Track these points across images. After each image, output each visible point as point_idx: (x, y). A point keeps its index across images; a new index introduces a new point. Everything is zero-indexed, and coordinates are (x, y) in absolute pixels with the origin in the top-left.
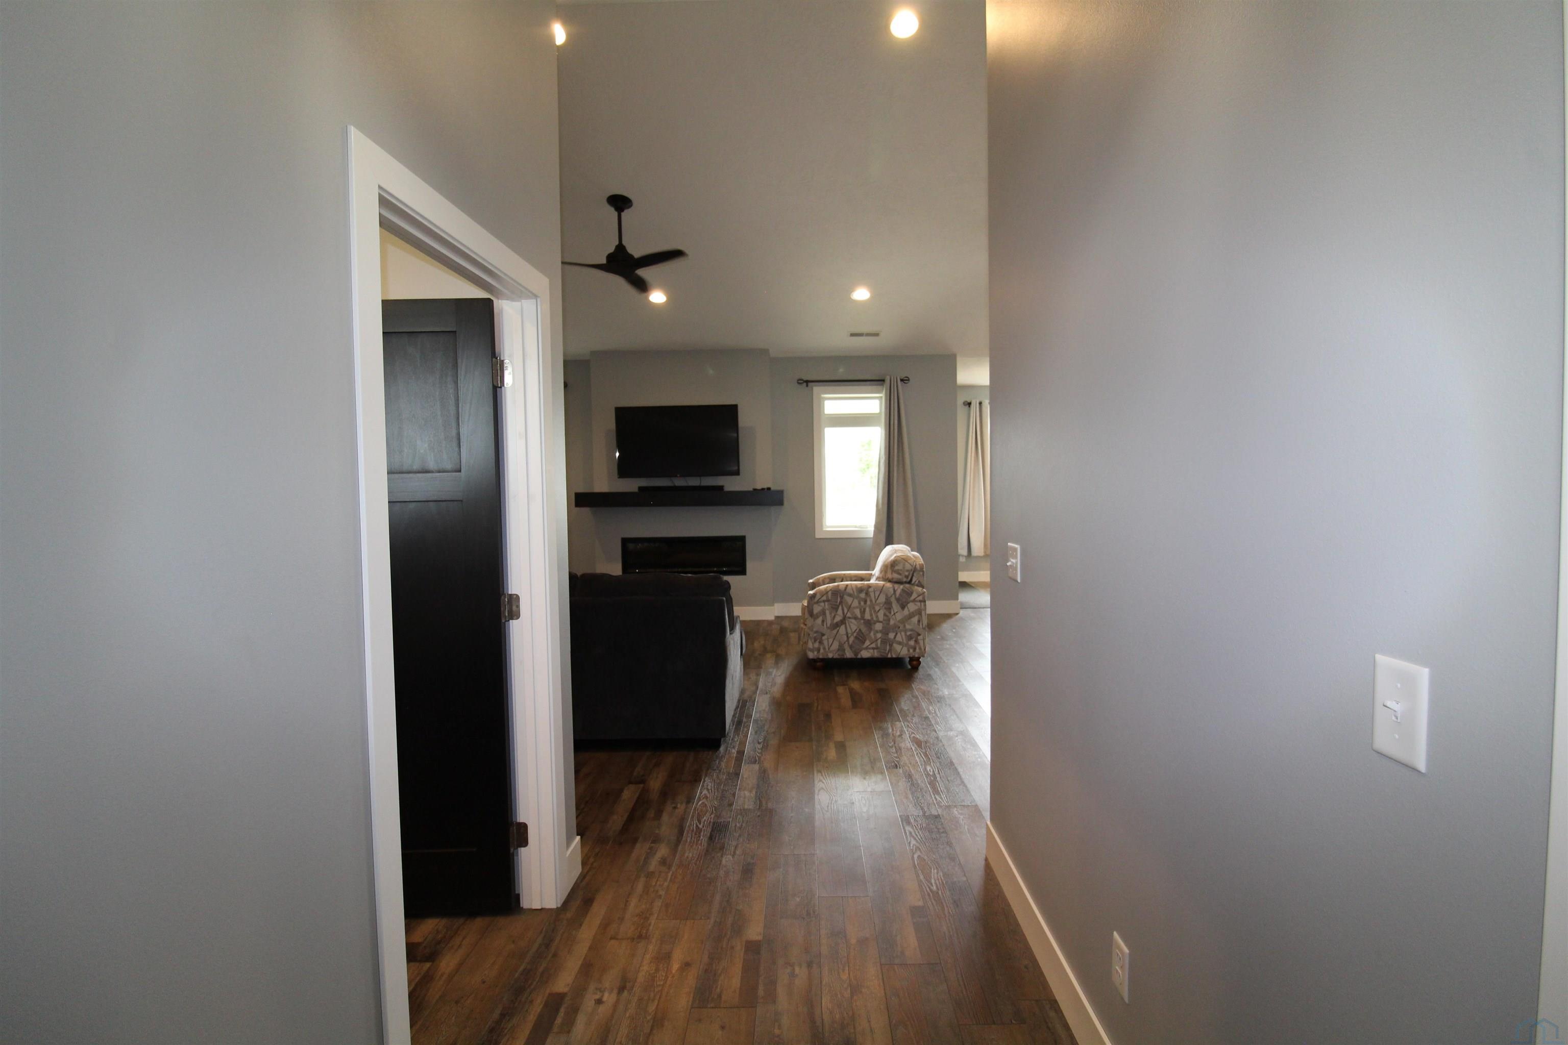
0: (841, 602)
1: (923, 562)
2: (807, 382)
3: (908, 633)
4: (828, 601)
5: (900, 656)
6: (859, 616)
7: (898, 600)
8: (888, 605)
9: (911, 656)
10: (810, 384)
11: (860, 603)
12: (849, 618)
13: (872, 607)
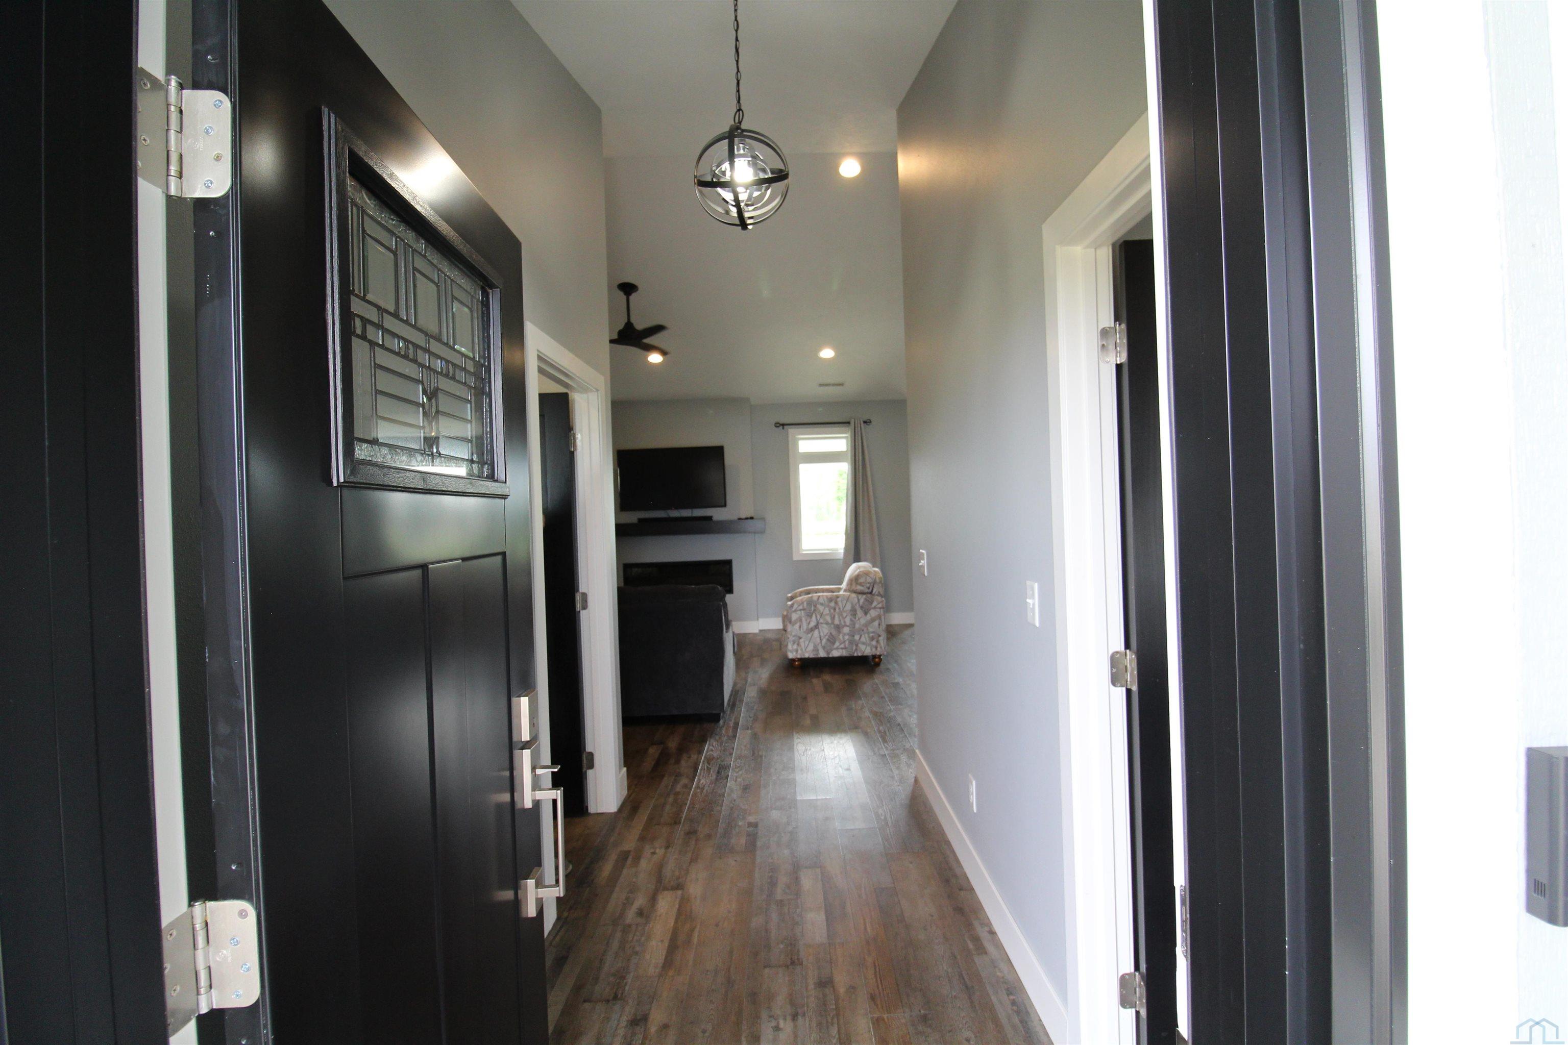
0: (815, 610)
1: (881, 576)
2: (783, 425)
3: (871, 635)
4: (804, 609)
5: (865, 654)
6: (830, 621)
7: (862, 607)
8: (854, 612)
9: (874, 654)
10: (785, 427)
11: (830, 611)
12: (822, 623)
13: (840, 614)
